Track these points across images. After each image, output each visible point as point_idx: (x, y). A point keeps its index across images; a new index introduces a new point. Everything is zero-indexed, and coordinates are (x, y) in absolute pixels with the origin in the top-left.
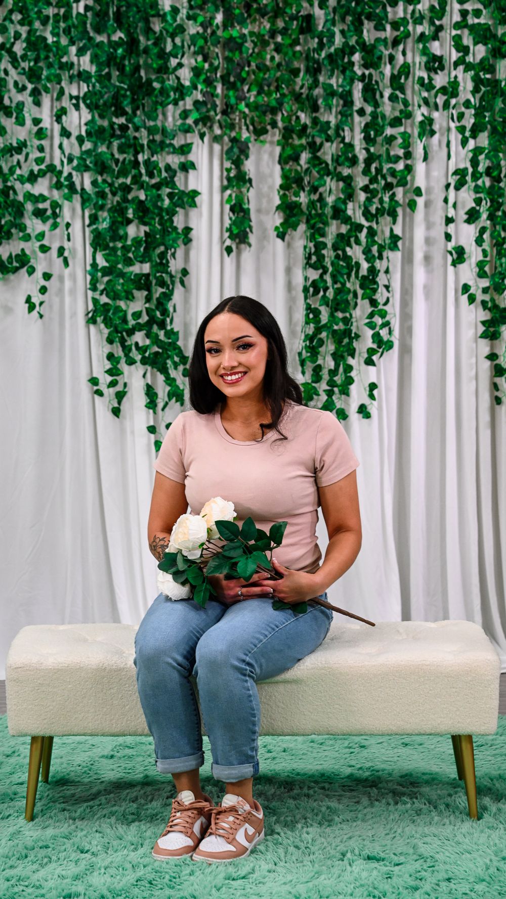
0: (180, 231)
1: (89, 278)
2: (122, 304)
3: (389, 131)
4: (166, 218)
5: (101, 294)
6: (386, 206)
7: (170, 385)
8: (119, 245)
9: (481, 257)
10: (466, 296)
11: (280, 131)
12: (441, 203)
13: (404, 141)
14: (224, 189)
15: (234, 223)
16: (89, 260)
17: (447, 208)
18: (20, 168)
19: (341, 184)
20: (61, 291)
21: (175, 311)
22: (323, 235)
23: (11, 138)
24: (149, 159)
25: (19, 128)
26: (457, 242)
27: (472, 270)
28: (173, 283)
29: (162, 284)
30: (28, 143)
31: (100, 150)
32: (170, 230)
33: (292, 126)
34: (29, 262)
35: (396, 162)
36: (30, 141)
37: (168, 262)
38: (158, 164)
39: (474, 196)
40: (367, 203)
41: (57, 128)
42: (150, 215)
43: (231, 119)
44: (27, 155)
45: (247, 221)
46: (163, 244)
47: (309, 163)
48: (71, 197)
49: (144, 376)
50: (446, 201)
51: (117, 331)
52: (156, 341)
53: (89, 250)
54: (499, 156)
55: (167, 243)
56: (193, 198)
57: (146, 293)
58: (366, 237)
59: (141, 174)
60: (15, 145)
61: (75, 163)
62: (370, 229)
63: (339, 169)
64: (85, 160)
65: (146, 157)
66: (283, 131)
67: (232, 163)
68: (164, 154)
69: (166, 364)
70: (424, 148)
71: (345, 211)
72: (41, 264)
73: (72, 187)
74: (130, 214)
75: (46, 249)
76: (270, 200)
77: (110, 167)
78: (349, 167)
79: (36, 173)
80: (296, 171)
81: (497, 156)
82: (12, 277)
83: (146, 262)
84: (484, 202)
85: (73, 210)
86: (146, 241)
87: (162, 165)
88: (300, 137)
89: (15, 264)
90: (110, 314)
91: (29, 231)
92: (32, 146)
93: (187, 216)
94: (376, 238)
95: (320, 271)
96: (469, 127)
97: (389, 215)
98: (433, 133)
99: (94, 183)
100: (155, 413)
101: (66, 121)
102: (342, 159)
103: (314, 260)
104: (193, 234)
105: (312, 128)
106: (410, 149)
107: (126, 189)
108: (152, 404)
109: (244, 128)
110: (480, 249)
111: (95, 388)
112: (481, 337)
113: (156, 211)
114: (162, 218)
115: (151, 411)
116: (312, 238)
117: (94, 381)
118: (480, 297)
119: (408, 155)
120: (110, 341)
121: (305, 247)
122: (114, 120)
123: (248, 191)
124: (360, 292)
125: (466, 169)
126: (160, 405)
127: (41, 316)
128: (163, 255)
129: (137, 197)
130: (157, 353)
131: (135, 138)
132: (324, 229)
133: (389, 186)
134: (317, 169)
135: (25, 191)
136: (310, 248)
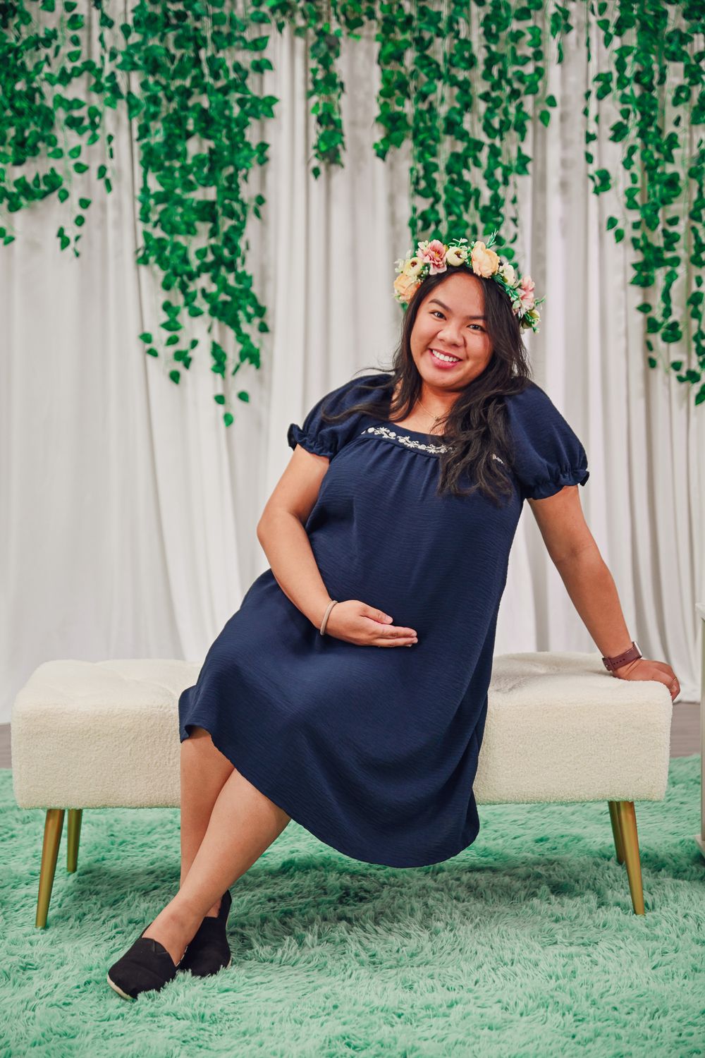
0: (254, 146)
1: (138, 205)
2: (181, 239)
3: (515, 26)
4: (236, 130)
5: (155, 225)
6: (512, 118)
7: (242, 342)
8: (177, 164)
9: (629, 184)
10: (612, 232)
11: (379, 23)
12: (580, 117)
13: (534, 37)
14: (309, 95)
15: (322, 138)
16: (139, 183)
17: (587, 122)
18: (49, 65)
19: (456, 91)
20: (103, 222)
21: (248, 248)
22: (434, 155)
23: (37, 27)
24: (213, 56)
25: (48, 14)
26: (600, 163)
27: (618, 199)
28: (245, 213)
29: (231, 214)
30: (59, 34)
31: (151, 43)
32: (241, 145)
33: (394, 17)
34: (61, 184)
35: (524, 64)
36: (62, 31)
37: (238, 186)
38: (224, 62)
39: (620, 107)
40: (488, 115)
41: (96, 14)
42: (215, 127)
43: (317, 7)
44: (58, 48)
45: (337, 137)
46: (231, 163)
47: (415, 63)
48: (115, 103)
49: (209, 330)
50: (586, 112)
51: (176, 274)
52: (225, 288)
53: (139, 170)
54: (650, 58)
55: (236, 162)
56: (270, 106)
57: (209, 225)
58: (489, 158)
59: (203, 75)
60: (42, 35)
61: (120, 59)
62: (492, 147)
63: (454, 71)
64: (131, 56)
65: (209, 54)
66: (382, 23)
67: (320, 62)
68: (233, 49)
69: (236, 316)
70: (559, 47)
71: (459, 124)
72: (76, 187)
73: (115, 90)
74: (190, 125)
75: (82, 168)
76: (367, 110)
77: (164, 65)
78: (465, 69)
79: (69, 71)
80: (399, 73)
81: (648, 59)
82: (39, 203)
83: (211, 186)
84: (632, 116)
85: (118, 120)
86: (211, 160)
87: (229, 64)
88: (403, 31)
89: (43, 187)
90: (167, 253)
91: (60, 145)
92: (64, 38)
93: (262, 128)
94: (500, 159)
95: (431, 200)
96: (613, 21)
97: (516, 129)
98: (568, 28)
99: (144, 85)
100: (223, 377)
101: (108, 6)
102: (456, 59)
103: (424, 186)
104: (270, 152)
105: (419, 19)
106: (541, 48)
107: (186, 93)
108: (220, 367)
109: (334, 18)
110: (628, 173)
111: (148, 346)
112: (632, 283)
113: (223, 122)
114: (230, 130)
115: (219, 376)
116: (420, 158)
117: (146, 338)
118: (629, 233)
119: (538, 55)
120: (167, 286)
121: (412, 170)
122: (170, 6)
123: (339, 97)
124: (481, 227)
125: (610, 73)
126: (230, 367)
127: (78, 255)
128: (232, 179)
129: (199, 104)
130: (225, 303)
131: (196, 29)
132: (435, 146)
133: (515, 94)
134: (425, 71)
135: (55, 94)
136: (418, 172)
